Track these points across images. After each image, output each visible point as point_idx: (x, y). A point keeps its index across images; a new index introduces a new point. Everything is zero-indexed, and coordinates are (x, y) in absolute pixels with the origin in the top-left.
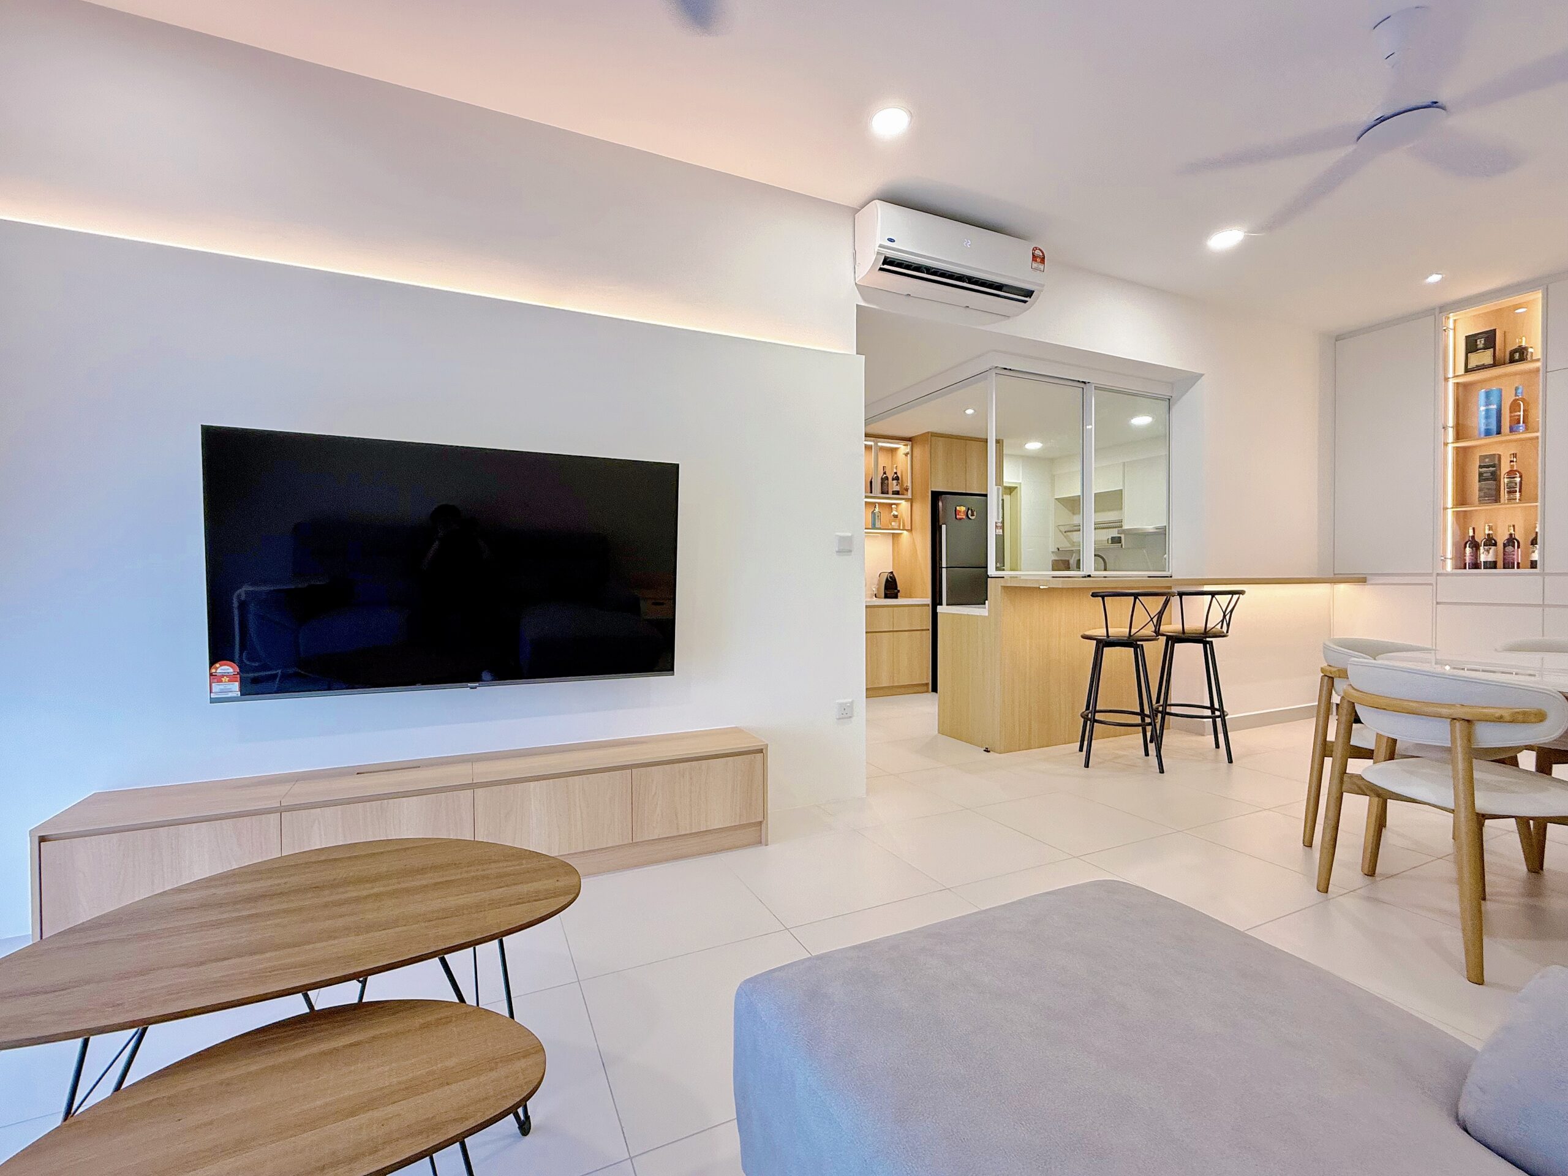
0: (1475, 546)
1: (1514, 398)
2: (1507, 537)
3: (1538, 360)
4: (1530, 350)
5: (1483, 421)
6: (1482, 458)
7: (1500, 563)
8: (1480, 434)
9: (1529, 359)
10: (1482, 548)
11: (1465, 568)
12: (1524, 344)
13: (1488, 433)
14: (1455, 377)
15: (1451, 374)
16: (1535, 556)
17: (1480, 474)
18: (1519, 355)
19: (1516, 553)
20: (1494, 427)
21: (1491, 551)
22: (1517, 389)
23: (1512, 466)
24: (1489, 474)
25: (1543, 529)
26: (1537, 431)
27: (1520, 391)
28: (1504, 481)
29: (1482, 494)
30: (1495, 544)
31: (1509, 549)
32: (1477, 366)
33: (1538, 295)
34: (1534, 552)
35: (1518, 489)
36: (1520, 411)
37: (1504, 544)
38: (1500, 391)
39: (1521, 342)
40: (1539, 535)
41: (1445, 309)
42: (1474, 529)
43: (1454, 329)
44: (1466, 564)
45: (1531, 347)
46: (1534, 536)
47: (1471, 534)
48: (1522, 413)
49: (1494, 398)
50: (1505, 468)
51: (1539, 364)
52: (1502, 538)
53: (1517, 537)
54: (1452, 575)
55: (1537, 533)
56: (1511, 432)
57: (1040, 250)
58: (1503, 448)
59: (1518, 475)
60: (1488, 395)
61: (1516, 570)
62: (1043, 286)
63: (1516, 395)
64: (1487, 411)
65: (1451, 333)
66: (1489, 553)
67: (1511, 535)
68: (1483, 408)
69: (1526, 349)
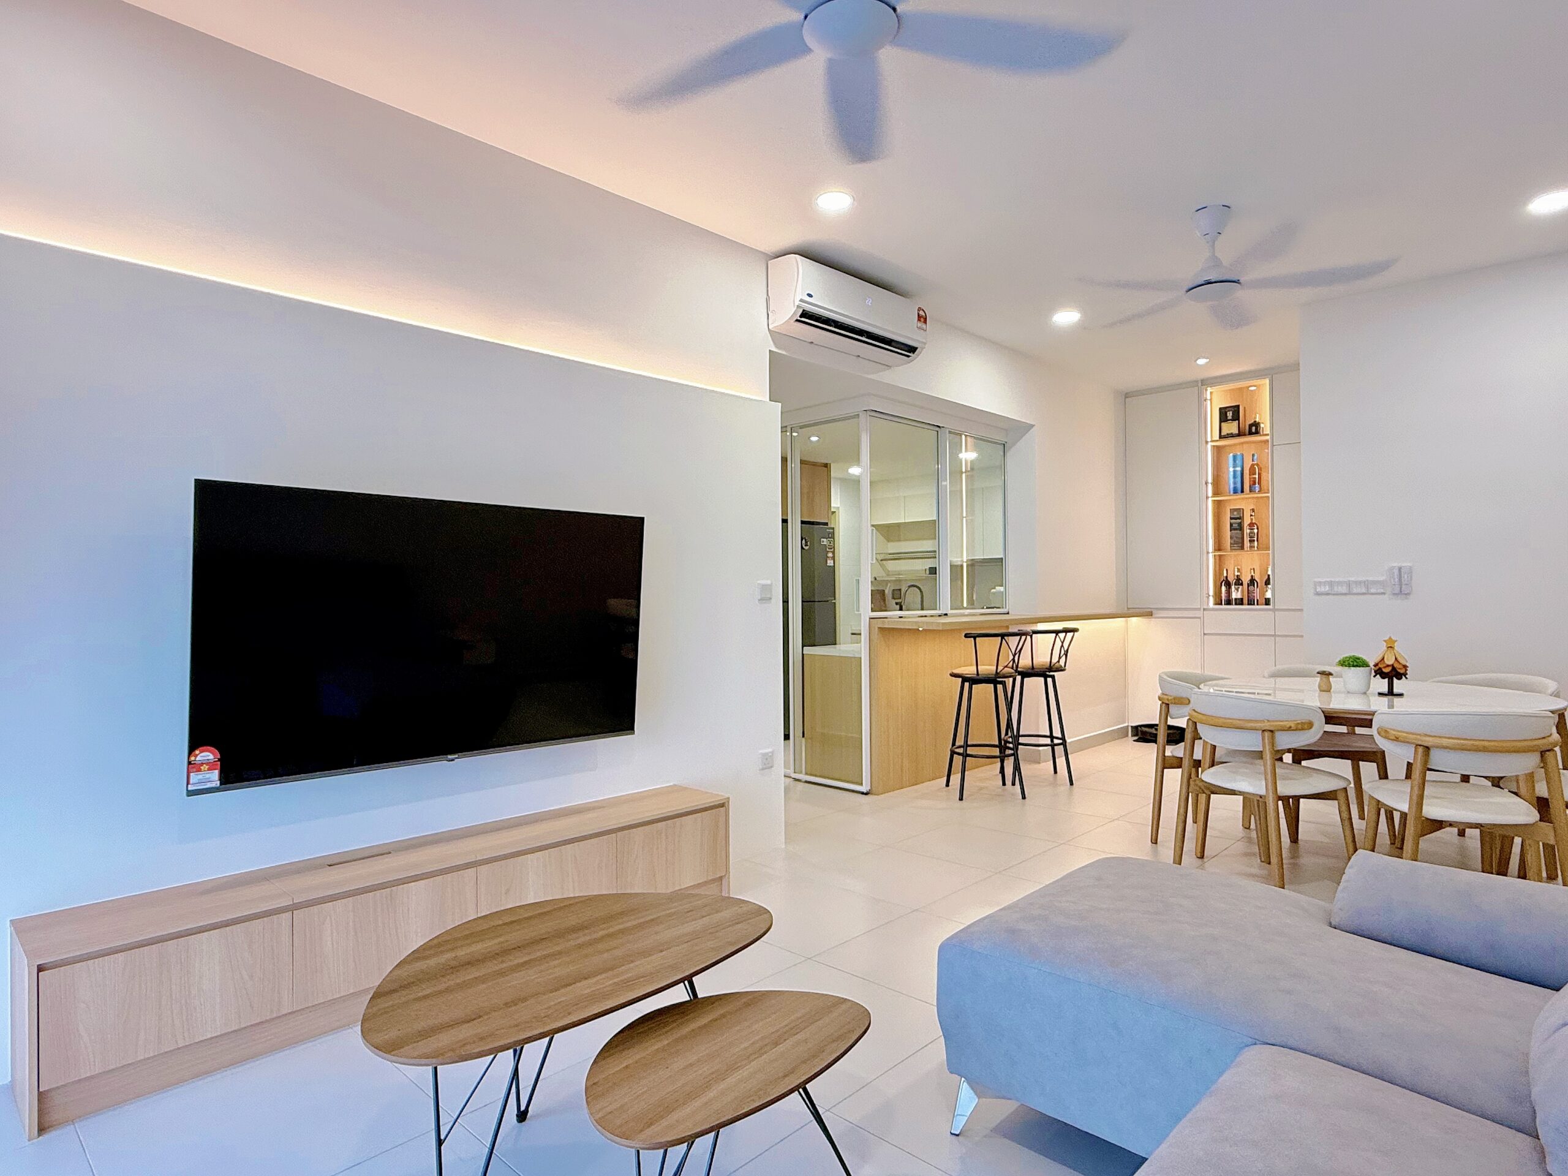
0: (1228, 585)
1: (1252, 463)
2: (1250, 578)
3: (1267, 435)
4: (1262, 425)
5: (1232, 480)
6: (1232, 511)
7: (1245, 601)
8: (1230, 492)
9: (1261, 433)
10: (1233, 587)
11: (1221, 604)
12: (1257, 420)
13: (1235, 492)
14: (1212, 441)
15: (1209, 440)
16: (1269, 595)
17: (1231, 525)
18: (1254, 429)
19: (1255, 592)
20: (1239, 486)
21: (1240, 590)
22: (1253, 455)
23: (1252, 519)
24: (1237, 525)
25: (1273, 571)
26: (1268, 493)
27: (1255, 457)
28: (1247, 531)
29: (1233, 542)
30: (1242, 584)
31: (1251, 588)
32: (1228, 434)
33: (1267, 381)
34: (1267, 591)
35: (1255, 539)
36: (1255, 474)
37: (1248, 584)
38: (1243, 455)
39: (1255, 418)
40: (1271, 577)
41: (1206, 382)
42: (1227, 570)
43: (1211, 400)
44: (1221, 601)
45: (1263, 423)
46: (1267, 577)
47: (1225, 575)
48: (1257, 476)
49: (1239, 462)
50: (1247, 521)
51: (1268, 438)
52: (1246, 580)
53: (1256, 579)
54: (1213, 610)
55: (1269, 575)
56: (1250, 491)
57: (923, 310)
58: (1245, 503)
59: (1256, 527)
60: (1235, 457)
61: (1256, 607)
62: (925, 344)
63: (1253, 461)
64: (1235, 472)
65: (1209, 402)
66: (1238, 591)
67: (1252, 576)
68: (1231, 469)
69: (1259, 423)
